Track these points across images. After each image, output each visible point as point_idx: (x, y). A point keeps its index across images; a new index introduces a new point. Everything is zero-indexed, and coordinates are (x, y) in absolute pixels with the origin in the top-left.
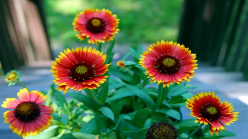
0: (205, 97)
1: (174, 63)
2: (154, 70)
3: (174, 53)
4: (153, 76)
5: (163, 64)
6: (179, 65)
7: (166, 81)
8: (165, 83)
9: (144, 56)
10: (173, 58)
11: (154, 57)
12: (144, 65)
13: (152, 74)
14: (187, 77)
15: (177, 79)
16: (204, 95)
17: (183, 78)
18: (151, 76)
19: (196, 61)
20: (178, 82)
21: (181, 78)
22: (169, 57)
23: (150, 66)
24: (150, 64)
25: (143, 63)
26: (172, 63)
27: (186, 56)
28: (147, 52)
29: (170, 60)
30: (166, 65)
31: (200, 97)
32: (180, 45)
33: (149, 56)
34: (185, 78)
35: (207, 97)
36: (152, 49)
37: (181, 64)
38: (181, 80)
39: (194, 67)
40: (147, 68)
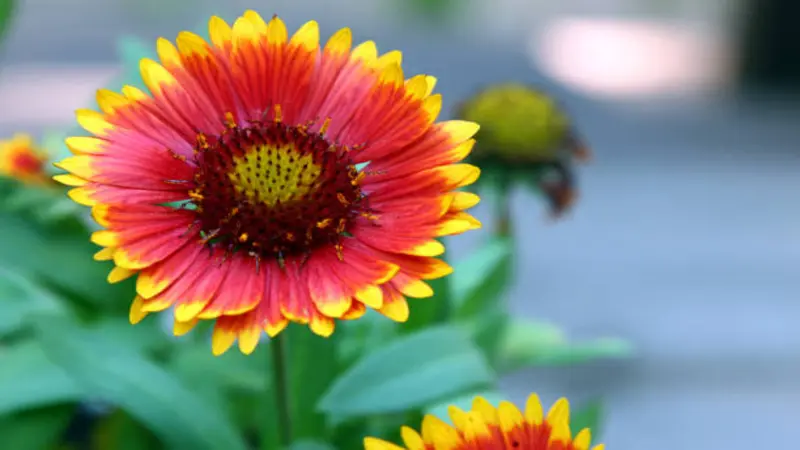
0: (496, 430)
1: (307, 178)
2: (161, 226)
3: (328, 106)
4: (150, 271)
5: (232, 185)
6: (342, 199)
7: (231, 312)
8: (226, 322)
9: (109, 120)
10: (309, 144)
11: (181, 132)
12: (93, 183)
13: (146, 256)
14: (390, 290)
15: (313, 296)
16: (491, 419)
17: (360, 296)
18: (137, 265)
19: (471, 173)
20: (321, 316)
21: (347, 289)
22: (277, 135)
23: (135, 197)
24: (140, 179)
25: (89, 173)
26: (295, 179)
27: (404, 137)
28: (136, 94)
29: (285, 156)
30: (250, 194)
31: (461, 435)
32: (381, 52)
33: (142, 126)
34: (371, 296)
35: (511, 434)
36: (173, 71)
37: (365, 192)
38: (337, 307)
39: (452, 213)
40: (113, 209)
